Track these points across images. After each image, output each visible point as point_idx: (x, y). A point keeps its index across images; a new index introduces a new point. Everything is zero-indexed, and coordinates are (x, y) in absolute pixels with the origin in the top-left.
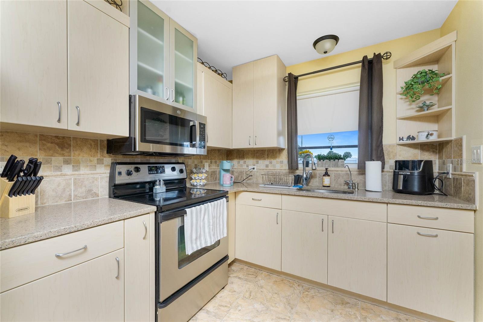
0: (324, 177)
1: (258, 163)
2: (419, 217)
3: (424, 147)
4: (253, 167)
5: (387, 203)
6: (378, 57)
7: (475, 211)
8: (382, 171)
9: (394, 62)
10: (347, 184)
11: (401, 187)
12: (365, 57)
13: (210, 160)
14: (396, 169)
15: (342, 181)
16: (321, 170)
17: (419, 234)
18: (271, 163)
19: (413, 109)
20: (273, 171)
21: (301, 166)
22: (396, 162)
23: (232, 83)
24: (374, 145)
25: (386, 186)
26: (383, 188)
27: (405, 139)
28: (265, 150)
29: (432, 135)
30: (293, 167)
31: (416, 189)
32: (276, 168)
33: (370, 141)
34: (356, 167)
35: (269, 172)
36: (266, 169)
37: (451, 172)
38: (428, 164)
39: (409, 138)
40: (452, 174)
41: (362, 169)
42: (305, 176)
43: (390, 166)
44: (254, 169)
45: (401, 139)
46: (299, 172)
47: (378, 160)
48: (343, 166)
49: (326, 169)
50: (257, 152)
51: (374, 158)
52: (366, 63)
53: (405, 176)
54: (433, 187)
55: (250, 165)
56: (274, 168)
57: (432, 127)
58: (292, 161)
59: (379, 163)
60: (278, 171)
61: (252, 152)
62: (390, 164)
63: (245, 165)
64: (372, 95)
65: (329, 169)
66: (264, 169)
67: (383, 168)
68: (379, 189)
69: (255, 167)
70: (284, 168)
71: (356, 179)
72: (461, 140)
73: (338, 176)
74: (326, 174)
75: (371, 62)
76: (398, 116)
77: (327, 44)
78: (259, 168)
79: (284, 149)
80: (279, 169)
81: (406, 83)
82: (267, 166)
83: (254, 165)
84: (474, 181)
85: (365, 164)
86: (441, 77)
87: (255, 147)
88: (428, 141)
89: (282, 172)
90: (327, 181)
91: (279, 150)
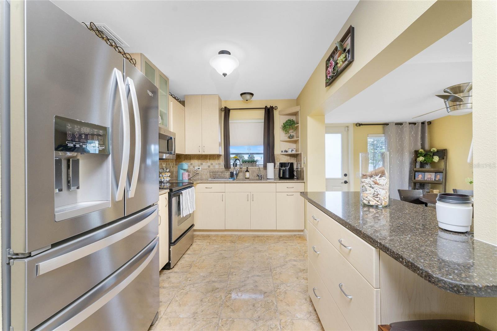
0: (246, 173)
1: (202, 165)
2: (287, 188)
3: (291, 156)
4: (198, 167)
5: (276, 183)
6: (272, 108)
7: (304, 183)
8: (274, 168)
9: (279, 111)
10: (258, 176)
11: (281, 176)
12: (266, 107)
13: (166, 163)
14: (280, 167)
15: (255, 174)
16: (244, 168)
17: (287, 195)
18: (212, 164)
19: (287, 136)
20: (213, 170)
21: (232, 166)
22: (280, 163)
23: (185, 106)
24: (271, 155)
25: (276, 176)
26: (275, 177)
27: (284, 152)
28: (208, 156)
29: (293, 150)
30: (227, 166)
31: (287, 176)
32: (216, 168)
33: (269, 152)
34: (262, 166)
35: (210, 171)
36: (208, 169)
37: (299, 168)
38: (292, 164)
39: (285, 151)
40: (300, 169)
41: (265, 167)
42: (235, 173)
43: (278, 166)
44: (199, 169)
45: (282, 152)
46: (231, 170)
47: (272, 163)
48: (256, 165)
49: (247, 168)
50: (202, 157)
51: (271, 161)
52: (267, 110)
53: (283, 170)
54: (294, 175)
55: (196, 166)
56: (214, 168)
57: (294, 146)
58: (227, 163)
59: (273, 164)
60: (217, 170)
61: (197, 156)
62: (278, 164)
63: (192, 166)
64: (269, 126)
65: (249, 168)
66: (206, 169)
67: (275, 166)
68: (273, 178)
69: (200, 168)
70: (221, 167)
71: (262, 173)
72: (301, 154)
73: (253, 172)
74: (247, 171)
75: (269, 109)
76: (281, 140)
77: (248, 97)
78: (203, 168)
79: (221, 155)
80: (218, 169)
81: (283, 123)
82: (209, 167)
83: (199, 166)
84: (304, 171)
85: (266, 164)
86: (296, 124)
87: (203, 153)
88: (292, 153)
89: (220, 170)
90: (247, 175)
91: (218, 156)
